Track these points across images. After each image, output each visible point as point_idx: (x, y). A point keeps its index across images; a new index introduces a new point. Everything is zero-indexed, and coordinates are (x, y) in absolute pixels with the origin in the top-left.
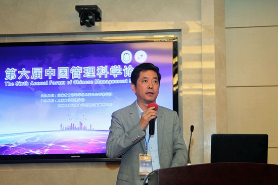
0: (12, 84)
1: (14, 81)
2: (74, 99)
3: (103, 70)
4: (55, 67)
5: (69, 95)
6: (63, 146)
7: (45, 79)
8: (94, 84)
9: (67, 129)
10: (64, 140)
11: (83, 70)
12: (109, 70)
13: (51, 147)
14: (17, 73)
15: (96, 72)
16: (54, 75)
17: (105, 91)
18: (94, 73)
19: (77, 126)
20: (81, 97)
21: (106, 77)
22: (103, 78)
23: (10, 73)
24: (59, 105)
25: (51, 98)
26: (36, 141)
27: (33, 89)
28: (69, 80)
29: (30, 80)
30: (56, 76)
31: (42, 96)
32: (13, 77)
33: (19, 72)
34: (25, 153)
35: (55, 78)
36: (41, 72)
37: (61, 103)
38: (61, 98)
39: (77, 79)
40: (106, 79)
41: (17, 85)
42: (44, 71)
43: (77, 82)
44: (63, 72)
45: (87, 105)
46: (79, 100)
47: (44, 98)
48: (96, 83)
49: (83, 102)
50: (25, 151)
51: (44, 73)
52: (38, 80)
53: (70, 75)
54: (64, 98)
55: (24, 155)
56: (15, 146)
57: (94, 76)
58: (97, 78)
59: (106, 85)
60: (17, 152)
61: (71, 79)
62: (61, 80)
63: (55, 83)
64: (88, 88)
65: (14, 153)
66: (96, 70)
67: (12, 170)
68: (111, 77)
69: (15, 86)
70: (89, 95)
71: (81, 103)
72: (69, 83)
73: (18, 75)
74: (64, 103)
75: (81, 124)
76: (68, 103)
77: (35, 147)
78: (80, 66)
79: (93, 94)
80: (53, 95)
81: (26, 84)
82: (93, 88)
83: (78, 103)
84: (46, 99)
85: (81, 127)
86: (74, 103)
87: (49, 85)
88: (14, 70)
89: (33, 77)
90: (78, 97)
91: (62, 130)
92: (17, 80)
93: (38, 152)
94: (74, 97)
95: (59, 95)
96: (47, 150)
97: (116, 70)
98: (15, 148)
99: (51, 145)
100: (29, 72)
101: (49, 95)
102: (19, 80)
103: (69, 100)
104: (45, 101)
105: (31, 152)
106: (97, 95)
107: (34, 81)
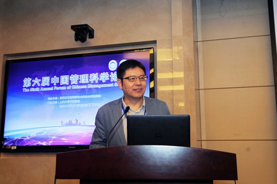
0: (28, 90)
1: (29, 88)
2: (72, 101)
3: (94, 77)
4: (59, 76)
5: (68, 97)
6: (63, 139)
7: (51, 85)
8: (87, 88)
9: (67, 125)
10: (64, 134)
11: (79, 77)
12: (99, 77)
13: (54, 140)
14: (31, 81)
15: (89, 78)
16: (58, 82)
17: (96, 94)
18: (87, 79)
19: (74, 122)
20: (77, 99)
21: (97, 82)
22: (94, 83)
23: (27, 82)
24: (61, 106)
25: (55, 100)
26: (43, 134)
27: (42, 94)
28: (68, 85)
29: (40, 87)
30: (59, 83)
31: (49, 99)
32: (29, 85)
33: (33, 81)
34: (35, 144)
35: (58, 85)
36: (49, 80)
37: (62, 104)
38: (62, 100)
39: (74, 84)
40: (96, 84)
41: (31, 90)
42: (50, 79)
43: (74, 87)
44: (64, 79)
45: (82, 105)
46: (76, 101)
47: (50, 101)
48: (89, 87)
49: (79, 103)
50: (35, 143)
51: (50, 81)
52: (46, 87)
53: (70, 82)
54: (65, 100)
55: (34, 146)
56: (28, 138)
57: (87, 82)
58: (90, 83)
59: (97, 89)
60: (29, 144)
61: (70, 84)
62: (63, 86)
63: (58, 88)
64: (82, 92)
65: (27, 144)
66: (89, 77)
67: (27, 158)
68: (100, 82)
69: (30, 92)
70: (83, 97)
71: (77, 103)
72: (69, 88)
73: (32, 83)
74: (64, 104)
75: (77, 121)
76: (67, 104)
77: (42, 140)
78: (77, 74)
79: (86, 97)
80: (56, 98)
81: (37, 89)
82: (87, 91)
83: (75, 103)
84: (51, 101)
85: (77, 124)
86: (72, 104)
87: (54, 90)
88: (29, 79)
89: (43, 84)
90: (75, 99)
91: (62, 126)
92: (31, 87)
93: (44, 144)
94: (72, 99)
95: (61, 98)
96: (51, 142)
97: (104, 76)
98: (28, 140)
99: (54, 138)
100: (40, 80)
101: (54, 98)
102: (32, 87)
103: (68, 101)
104: (51, 103)
105: (40, 143)
106: (89, 97)
107: (43, 87)
